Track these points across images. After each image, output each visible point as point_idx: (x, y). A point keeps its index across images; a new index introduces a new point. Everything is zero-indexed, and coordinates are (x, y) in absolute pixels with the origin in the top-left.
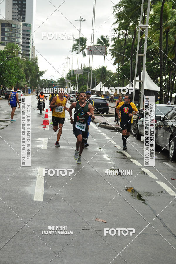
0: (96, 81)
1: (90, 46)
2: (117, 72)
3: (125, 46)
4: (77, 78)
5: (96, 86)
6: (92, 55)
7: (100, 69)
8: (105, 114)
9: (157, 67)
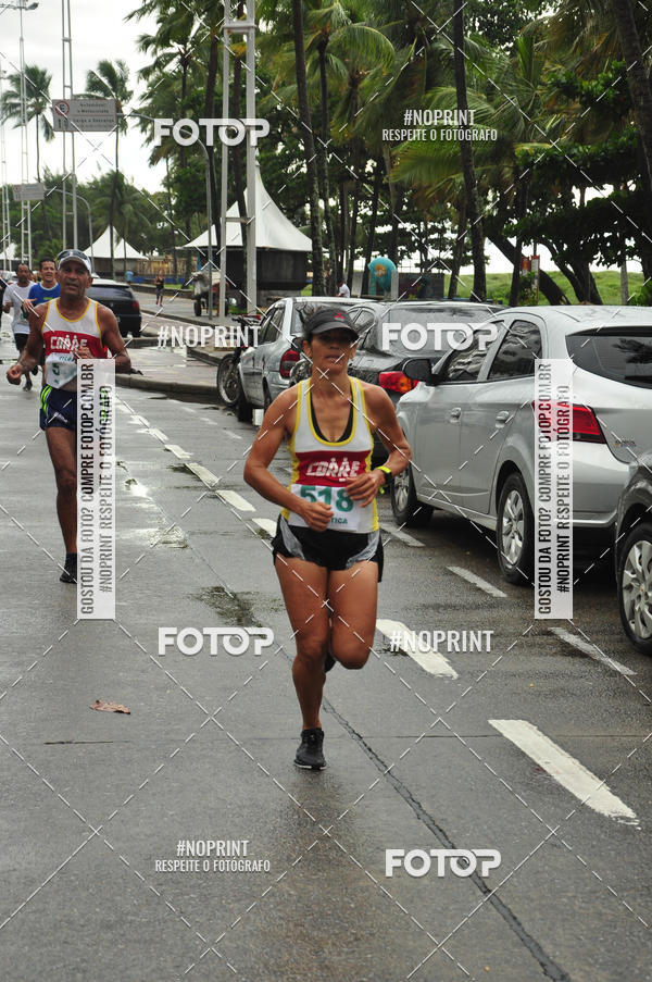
0: (93, 221)
1: (61, 98)
2: (166, 190)
3: (183, 98)
4: (26, 213)
5: (95, 240)
6: (72, 132)
7: (103, 179)
8: (130, 337)
9: (299, 168)
